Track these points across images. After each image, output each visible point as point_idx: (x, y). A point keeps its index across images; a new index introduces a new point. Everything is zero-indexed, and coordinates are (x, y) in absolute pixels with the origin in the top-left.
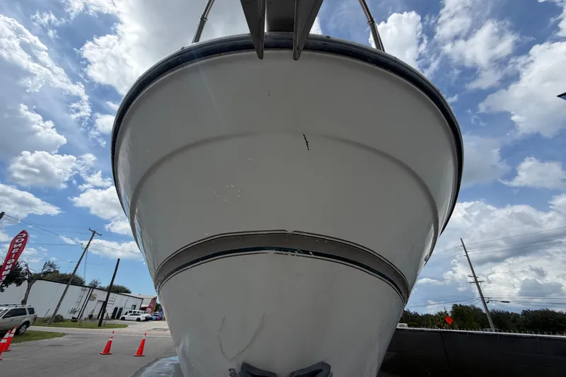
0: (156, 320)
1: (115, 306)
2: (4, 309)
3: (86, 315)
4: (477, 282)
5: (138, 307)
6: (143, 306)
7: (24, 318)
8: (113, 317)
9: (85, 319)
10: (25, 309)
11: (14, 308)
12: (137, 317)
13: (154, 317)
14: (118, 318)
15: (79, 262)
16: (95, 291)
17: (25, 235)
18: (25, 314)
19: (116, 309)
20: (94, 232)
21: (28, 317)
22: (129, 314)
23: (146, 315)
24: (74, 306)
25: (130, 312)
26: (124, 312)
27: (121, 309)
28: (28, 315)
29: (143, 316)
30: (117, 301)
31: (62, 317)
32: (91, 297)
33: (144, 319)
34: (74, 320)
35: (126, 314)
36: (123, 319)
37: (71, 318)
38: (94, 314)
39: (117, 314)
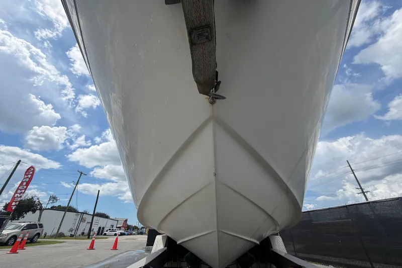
0: (128, 235)
1: (99, 226)
2: (23, 224)
3: (79, 232)
4: (363, 193)
5: (115, 227)
6: (118, 226)
7: (36, 231)
8: (98, 234)
9: (79, 235)
10: (36, 224)
11: (29, 223)
12: (114, 233)
13: (126, 233)
14: (101, 234)
15: (73, 194)
16: (85, 216)
17: (32, 169)
18: (37, 228)
19: (100, 228)
20: (82, 173)
21: (38, 230)
22: (109, 231)
23: (121, 231)
24: (71, 226)
25: (110, 229)
26: (105, 230)
27: (103, 228)
28: (39, 228)
29: (118, 232)
30: (100, 222)
31: (63, 234)
32: (82, 220)
33: (119, 234)
34: (72, 236)
35: (107, 231)
36: (105, 234)
37: (70, 235)
38: (85, 232)
39: (101, 232)
